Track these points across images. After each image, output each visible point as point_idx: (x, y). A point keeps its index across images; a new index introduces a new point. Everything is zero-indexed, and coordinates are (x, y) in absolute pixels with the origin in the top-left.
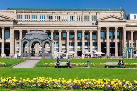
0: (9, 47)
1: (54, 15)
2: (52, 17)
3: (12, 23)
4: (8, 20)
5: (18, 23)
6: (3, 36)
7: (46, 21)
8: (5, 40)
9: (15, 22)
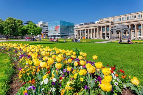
0: (109, 35)
1: (137, 15)
2: (136, 16)
3: (110, 23)
4: (108, 22)
5: (114, 23)
6: (106, 30)
7: (131, 19)
8: (107, 32)
9: (112, 23)
